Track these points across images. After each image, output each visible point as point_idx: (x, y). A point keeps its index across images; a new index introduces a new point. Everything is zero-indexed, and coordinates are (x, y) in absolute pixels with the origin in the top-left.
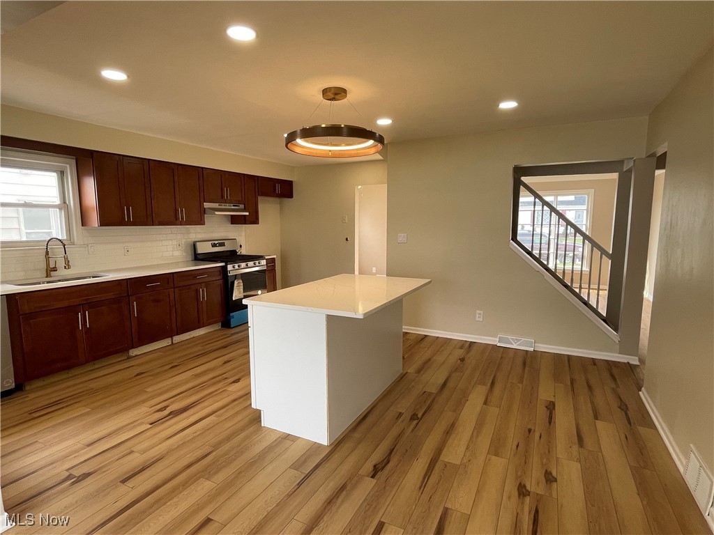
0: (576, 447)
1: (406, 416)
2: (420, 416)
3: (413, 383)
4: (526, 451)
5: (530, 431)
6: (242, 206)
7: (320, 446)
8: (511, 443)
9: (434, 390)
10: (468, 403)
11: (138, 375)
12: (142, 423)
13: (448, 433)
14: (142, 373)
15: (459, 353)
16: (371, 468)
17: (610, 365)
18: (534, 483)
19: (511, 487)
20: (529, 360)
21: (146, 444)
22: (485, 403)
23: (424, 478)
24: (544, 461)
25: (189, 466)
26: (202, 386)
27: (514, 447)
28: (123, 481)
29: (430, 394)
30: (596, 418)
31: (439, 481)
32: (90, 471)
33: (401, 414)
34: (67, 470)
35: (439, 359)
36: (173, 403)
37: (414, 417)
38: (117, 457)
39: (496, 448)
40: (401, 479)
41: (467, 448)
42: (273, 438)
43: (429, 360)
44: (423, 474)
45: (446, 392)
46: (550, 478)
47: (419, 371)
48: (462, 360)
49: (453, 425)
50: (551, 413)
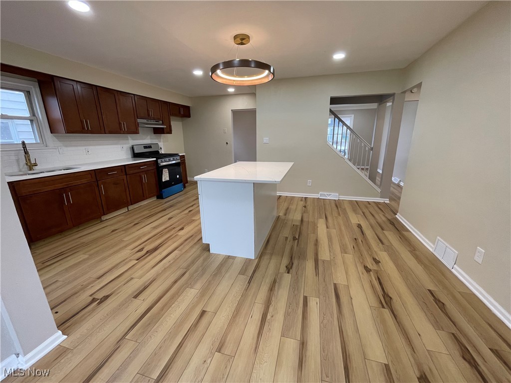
0: (380, 244)
1: (290, 238)
2: (297, 237)
3: (285, 221)
4: (359, 250)
5: (356, 239)
6: (161, 122)
7: (250, 260)
8: (350, 246)
9: (298, 224)
10: (318, 229)
11: (113, 231)
12: (131, 260)
13: (316, 245)
14: (116, 230)
15: (302, 203)
16: (285, 269)
17: (377, 204)
18: (370, 265)
19: (361, 269)
20: (338, 204)
21: (140, 273)
22: (327, 228)
23: (316, 270)
24: (370, 253)
25: (175, 282)
26: (160, 234)
27: (353, 248)
28: (136, 297)
29: (297, 226)
30: (383, 229)
31: (324, 270)
32: (107, 294)
33: (287, 238)
34: (91, 296)
35: (293, 207)
36: (146, 245)
37: (294, 239)
38: (123, 283)
39: (344, 250)
40: (304, 272)
41: (330, 252)
42: (221, 259)
43: (288, 208)
44: (314, 267)
45: (305, 224)
46: (377, 262)
47: (285, 214)
48: (305, 207)
49: (317, 240)
50: (361, 230)
